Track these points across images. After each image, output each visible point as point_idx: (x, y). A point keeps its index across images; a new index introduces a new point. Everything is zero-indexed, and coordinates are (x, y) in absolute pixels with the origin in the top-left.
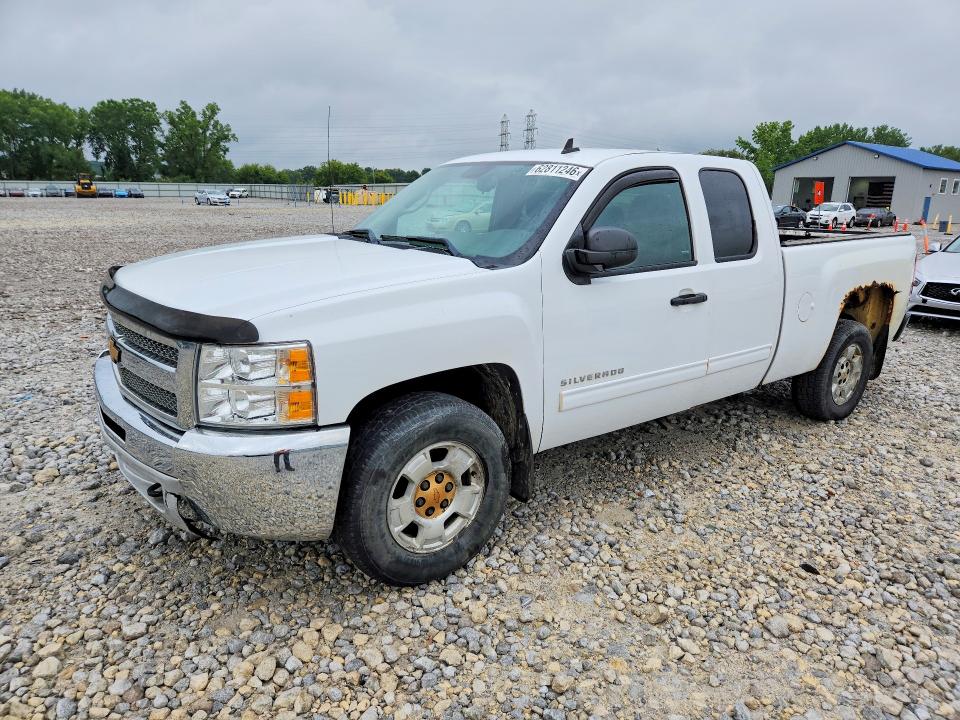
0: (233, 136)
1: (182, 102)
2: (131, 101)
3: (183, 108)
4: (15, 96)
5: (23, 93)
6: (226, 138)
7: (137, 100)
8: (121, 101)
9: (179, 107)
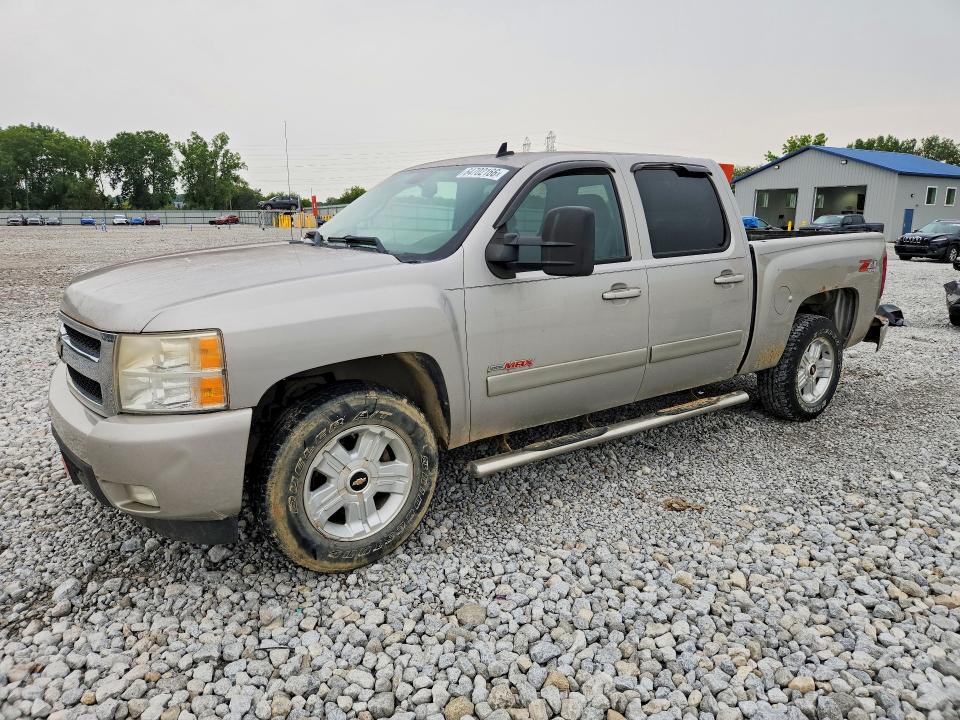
0: (243, 164)
1: (193, 133)
2: (146, 133)
3: (194, 139)
4: (33, 130)
5: (39, 126)
6: (236, 166)
7: (151, 132)
8: (134, 133)
9: (190, 138)
